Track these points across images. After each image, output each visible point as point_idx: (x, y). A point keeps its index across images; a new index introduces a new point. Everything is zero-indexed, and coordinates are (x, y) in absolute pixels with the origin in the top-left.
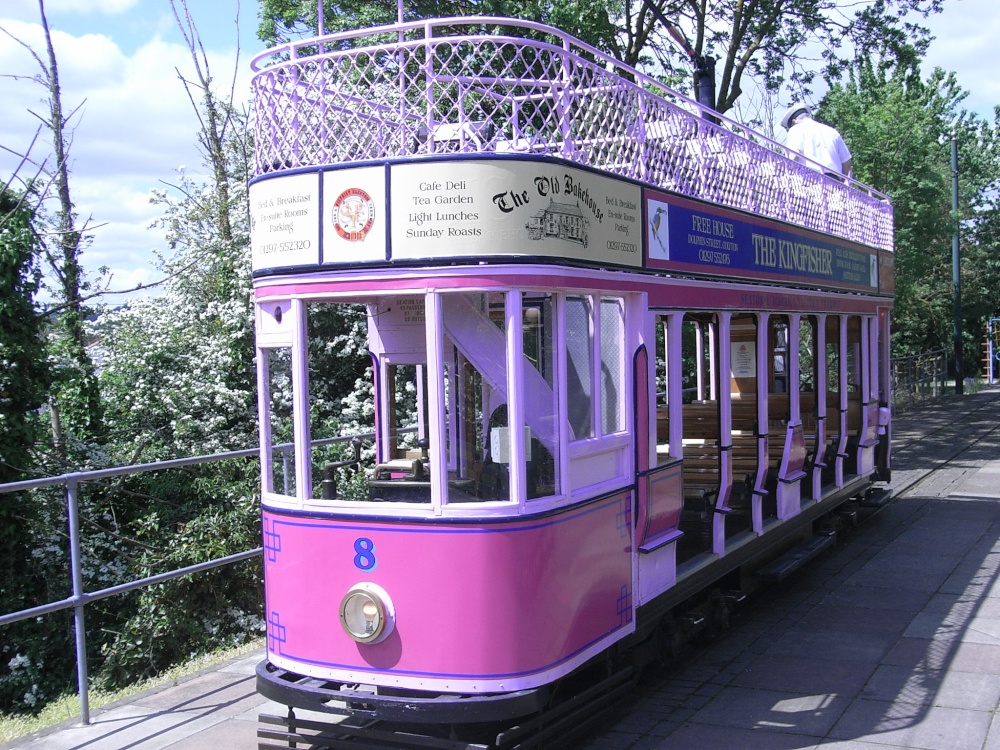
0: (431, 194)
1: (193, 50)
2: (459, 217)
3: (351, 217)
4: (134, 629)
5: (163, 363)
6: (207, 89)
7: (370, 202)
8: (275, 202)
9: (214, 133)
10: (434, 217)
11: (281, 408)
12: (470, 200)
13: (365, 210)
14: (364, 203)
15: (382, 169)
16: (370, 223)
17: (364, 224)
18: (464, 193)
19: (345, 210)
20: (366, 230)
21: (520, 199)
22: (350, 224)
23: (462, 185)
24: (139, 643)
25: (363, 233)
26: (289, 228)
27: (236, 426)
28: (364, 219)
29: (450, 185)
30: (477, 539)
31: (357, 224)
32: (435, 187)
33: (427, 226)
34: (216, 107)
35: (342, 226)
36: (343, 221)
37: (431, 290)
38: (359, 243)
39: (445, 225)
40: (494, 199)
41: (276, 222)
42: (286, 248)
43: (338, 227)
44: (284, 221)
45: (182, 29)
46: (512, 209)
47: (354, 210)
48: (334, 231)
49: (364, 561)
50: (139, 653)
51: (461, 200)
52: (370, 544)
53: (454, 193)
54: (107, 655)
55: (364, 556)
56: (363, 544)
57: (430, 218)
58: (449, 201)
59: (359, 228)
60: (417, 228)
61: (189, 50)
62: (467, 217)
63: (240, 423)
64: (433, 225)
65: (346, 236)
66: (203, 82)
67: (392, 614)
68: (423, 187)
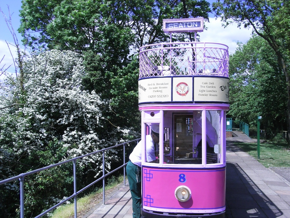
0: (205, 85)
1: (13, 36)
2: (212, 91)
3: (182, 90)
4: (26, 204)
5: (8, 125)
6: (18, 48)
7: (187, 86)
8: (156, 84)
9: (19, 60)
10: (206, 91)
11: (41, 139)
12: (215, 87)
13: (186, 88)
14: (186, 86)
15: (192, 78)
16: (188, 91)
17: (186, 92)
18: (213, 86)
19: (180, 88)
20: (186, 93)
21: (225, 88)
22: (182, 92)
23: (213, 84)
24: (28, 208)
25: (185, 94)
26: (161, 91)
27: (32, 144)
28: (186, 90)
29: (210, 83)
30: (214, 173)
31: (184, 92)
32: (206, 83)
33: (204, 93)
34: (20, 52)
35: (179, 92)
36: (179, 90)
37: (204, 109)
38: (184, 96)
39: (209, 93)
40: (220, 87)
41: (156, 90)
42: (160, 97)
43: (178, 92)
44: (158, 89)
45: (10, 30)
46: (223, 90)
47: (183, 88)
48: (176, 93)
49: (182, 180)
50: (28, 211)
51: (213, 87)
52: (184, 175)
53: (211, 85)
54: (18, 212)
55: (182, 179)
56: (182, 175)
57: (205, 91)
58: (210, 87)
59: (184, 93)
60: (201, 93)
61: (12, 36)
62: (214, 91)
63: (33, 143)
64: (206, 93)
65: (180, 94)
66: (16, 45)
67: (191, 194)
68: (203, 83)
